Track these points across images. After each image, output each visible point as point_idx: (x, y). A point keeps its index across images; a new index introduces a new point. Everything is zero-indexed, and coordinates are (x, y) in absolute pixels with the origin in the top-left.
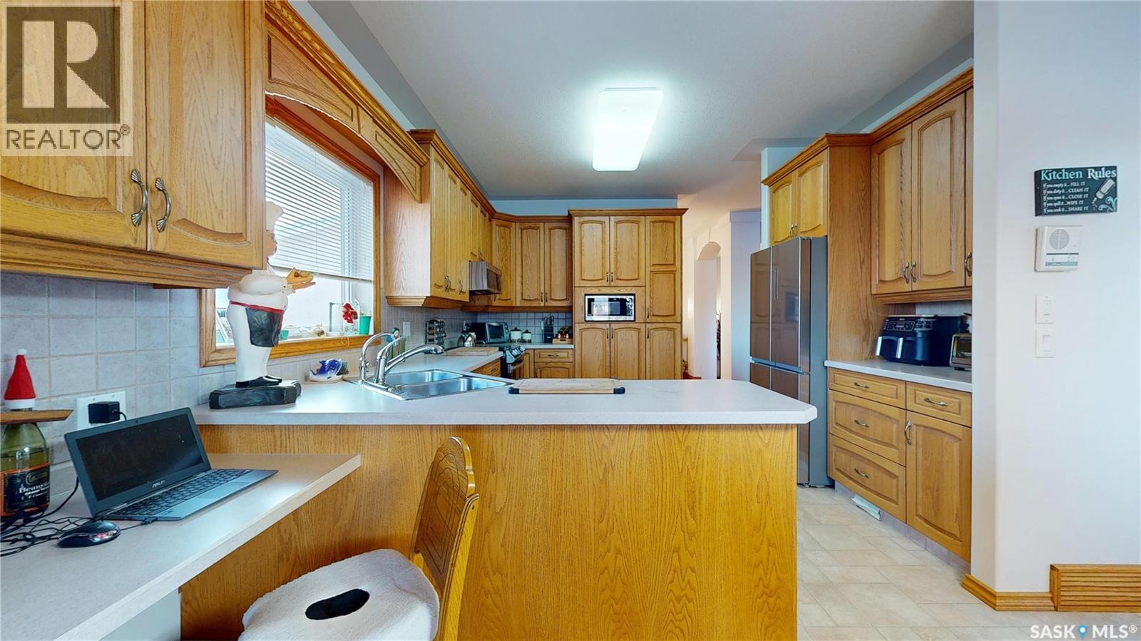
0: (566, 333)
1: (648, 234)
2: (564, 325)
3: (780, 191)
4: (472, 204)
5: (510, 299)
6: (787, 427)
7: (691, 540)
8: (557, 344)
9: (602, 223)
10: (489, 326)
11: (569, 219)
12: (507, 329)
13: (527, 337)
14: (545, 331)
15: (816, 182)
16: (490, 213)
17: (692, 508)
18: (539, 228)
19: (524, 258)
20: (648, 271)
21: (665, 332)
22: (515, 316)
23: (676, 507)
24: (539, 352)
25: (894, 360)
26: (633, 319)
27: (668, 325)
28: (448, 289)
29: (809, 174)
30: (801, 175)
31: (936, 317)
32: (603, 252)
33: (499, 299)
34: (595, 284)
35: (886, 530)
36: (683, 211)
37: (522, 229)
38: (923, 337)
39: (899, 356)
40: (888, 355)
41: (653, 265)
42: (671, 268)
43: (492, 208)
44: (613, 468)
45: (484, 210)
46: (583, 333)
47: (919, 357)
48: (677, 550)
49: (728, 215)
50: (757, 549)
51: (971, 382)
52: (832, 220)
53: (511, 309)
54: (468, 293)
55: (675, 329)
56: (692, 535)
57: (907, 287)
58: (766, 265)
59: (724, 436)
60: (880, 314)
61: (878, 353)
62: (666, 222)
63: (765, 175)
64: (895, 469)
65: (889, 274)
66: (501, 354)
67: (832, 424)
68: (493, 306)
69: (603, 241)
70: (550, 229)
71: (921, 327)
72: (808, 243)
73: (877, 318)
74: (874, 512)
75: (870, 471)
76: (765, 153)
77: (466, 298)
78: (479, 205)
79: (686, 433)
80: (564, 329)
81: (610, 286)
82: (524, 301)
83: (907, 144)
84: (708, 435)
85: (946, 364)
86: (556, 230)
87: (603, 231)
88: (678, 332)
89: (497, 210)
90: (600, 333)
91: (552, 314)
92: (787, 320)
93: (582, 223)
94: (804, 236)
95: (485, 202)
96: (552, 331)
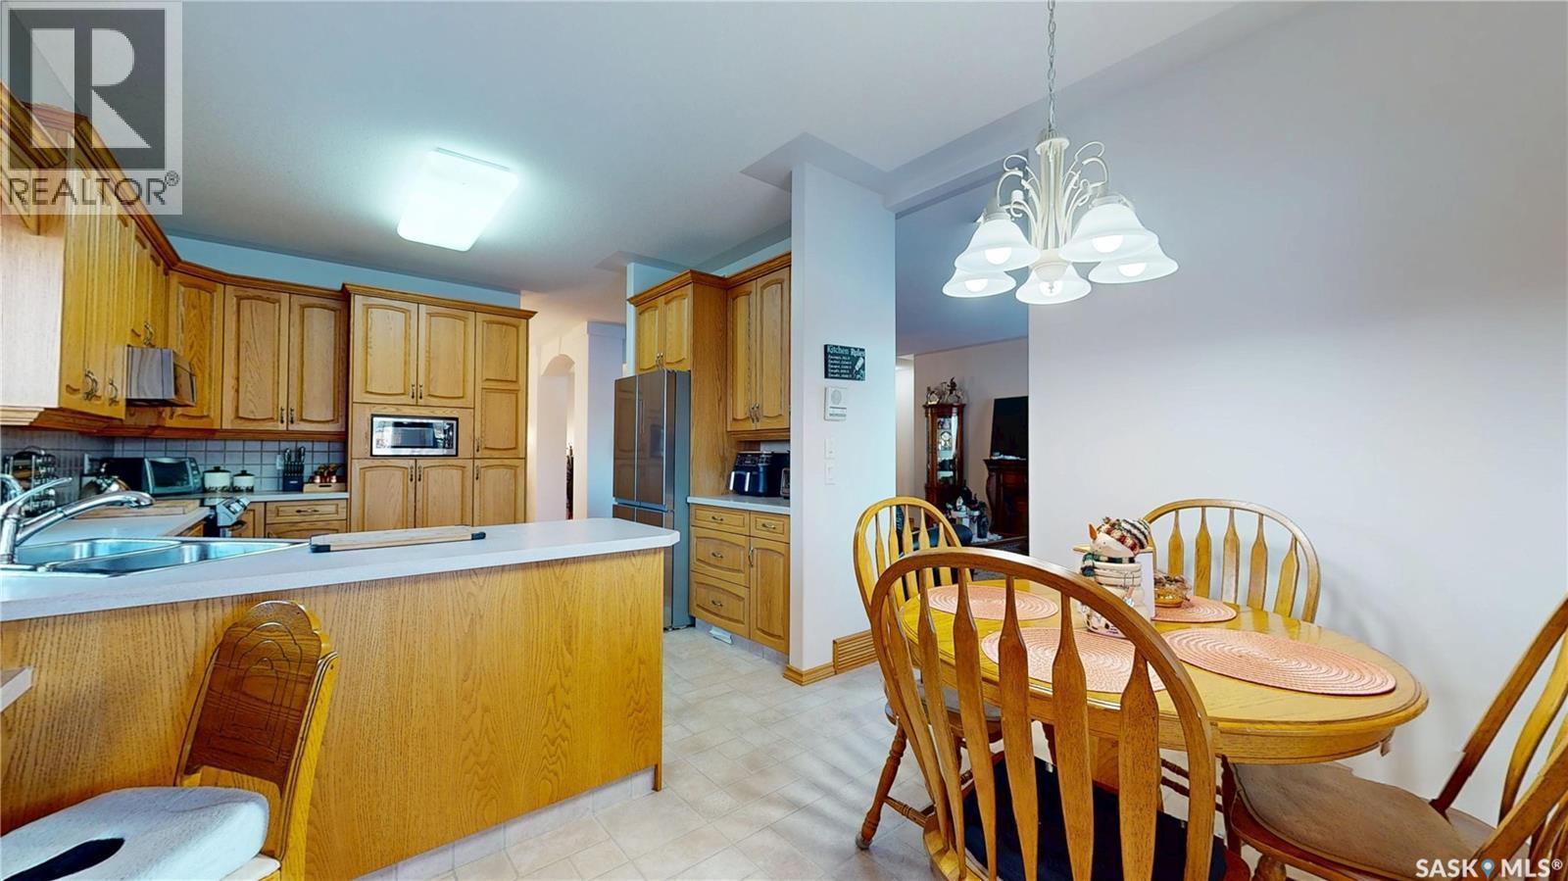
0: (330, 474)
1: (479, 339)
2: (326, 462)
3: (646, 315)
4: (137, 244)
5: (208, 416)
6: (655, 551)
7: (567, 676)
8: (312, 491)
9: (403, 311)
10: (154, 464)
11: (344, 296)
12: (195, 468)
13: (244, 482)
14: (285, 472)
15: (680, 312)
16: (167, 260)
17: (568, 644)
18: (279, 301)
19: (242, 346)
20: (478, 389)
21: (503, 471)
22: (212, 445)
23: (553, 644)
24: (277, 507)
25: (743, 493)
26: (454, 453)
27: (507, 462)
28: (90, 395)
29: (674, 304)
30: (666, 303)
31: (773, 453)
32: (407, 354)
33: (183, 415)
34: (391, 400)
35: (736, 651)
36: (531, 314)
37: (240, 299)
38: (764, 472)
39: (746, 489)
40: (739, 490)
41: (487, 380)
42: (512, 387)
43: (175, 254)
44: (481, 617)
45: (156, 254)
46: (367, 473)
47: (761, 490)
48: (553, 690)
49: (586, 323)
50: (629, 671)
51: (789, 506)
52: (695, 356)
53: (210, 434)
54: (123, 404)
55: (517, 467)
56: (568, 672)
57: (752, 426)
58: (631, 392)
59: (599, 566)
60: (734, 451)
61: (731, 488)
62: (507, 324)
63: (630, 294)
64: (742, 592)
65: (740, 415)
66: (205, 512)
67: (693, 560)
68: (164, 428)
69: (407, 337)
70: (303, 307)
71: (762, 462)
72: (673, 375)
73: (731, 456)
74: (726, 637)
75: (724, 599)
76: (631, 267)
77: (120, 412)
78: (148, 245)
79: (563, 567)
80: (326, 467)
81: (417, 405)
82: (239, 421)
83: (753, 296)
84: (585, 567)
85: (778, 495)
86: (315, 309)
87: (407, 325)
88: (520, 471)
89: (183, 258)
90: (398, 473)
91: (300, 445)
92: (652, 456)
93: (368, 307)
94: (670, 368)
95: (161, 240)
96: (301, 471)
